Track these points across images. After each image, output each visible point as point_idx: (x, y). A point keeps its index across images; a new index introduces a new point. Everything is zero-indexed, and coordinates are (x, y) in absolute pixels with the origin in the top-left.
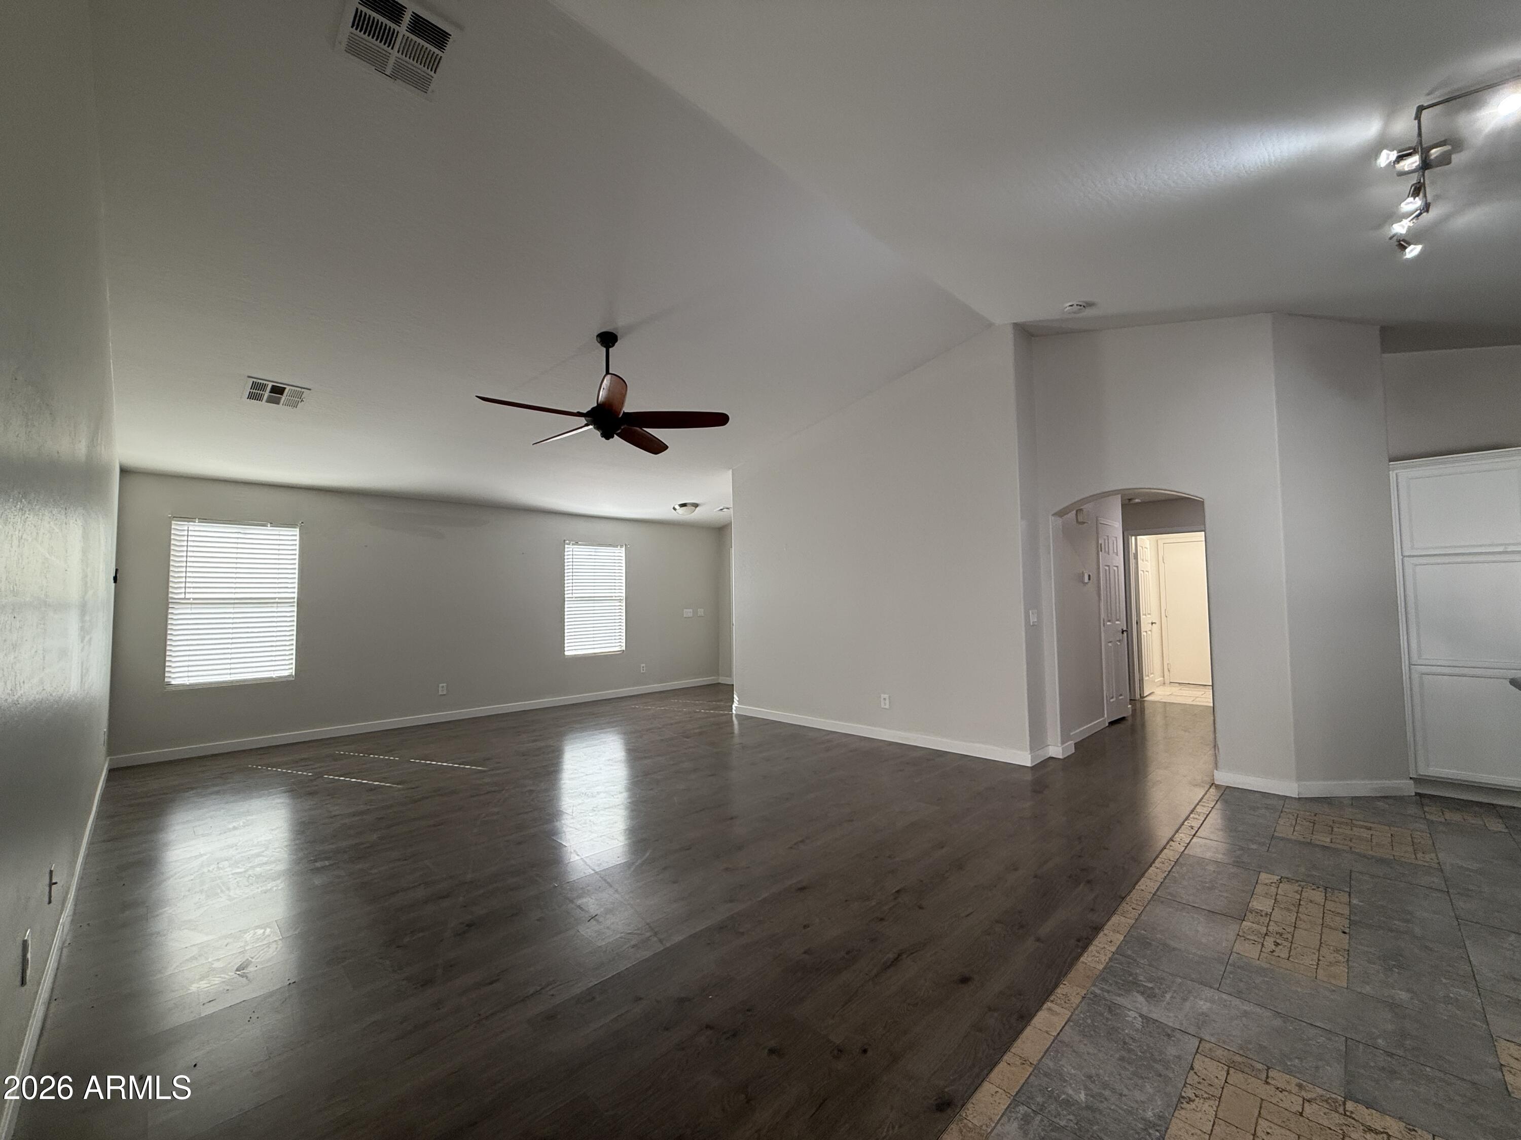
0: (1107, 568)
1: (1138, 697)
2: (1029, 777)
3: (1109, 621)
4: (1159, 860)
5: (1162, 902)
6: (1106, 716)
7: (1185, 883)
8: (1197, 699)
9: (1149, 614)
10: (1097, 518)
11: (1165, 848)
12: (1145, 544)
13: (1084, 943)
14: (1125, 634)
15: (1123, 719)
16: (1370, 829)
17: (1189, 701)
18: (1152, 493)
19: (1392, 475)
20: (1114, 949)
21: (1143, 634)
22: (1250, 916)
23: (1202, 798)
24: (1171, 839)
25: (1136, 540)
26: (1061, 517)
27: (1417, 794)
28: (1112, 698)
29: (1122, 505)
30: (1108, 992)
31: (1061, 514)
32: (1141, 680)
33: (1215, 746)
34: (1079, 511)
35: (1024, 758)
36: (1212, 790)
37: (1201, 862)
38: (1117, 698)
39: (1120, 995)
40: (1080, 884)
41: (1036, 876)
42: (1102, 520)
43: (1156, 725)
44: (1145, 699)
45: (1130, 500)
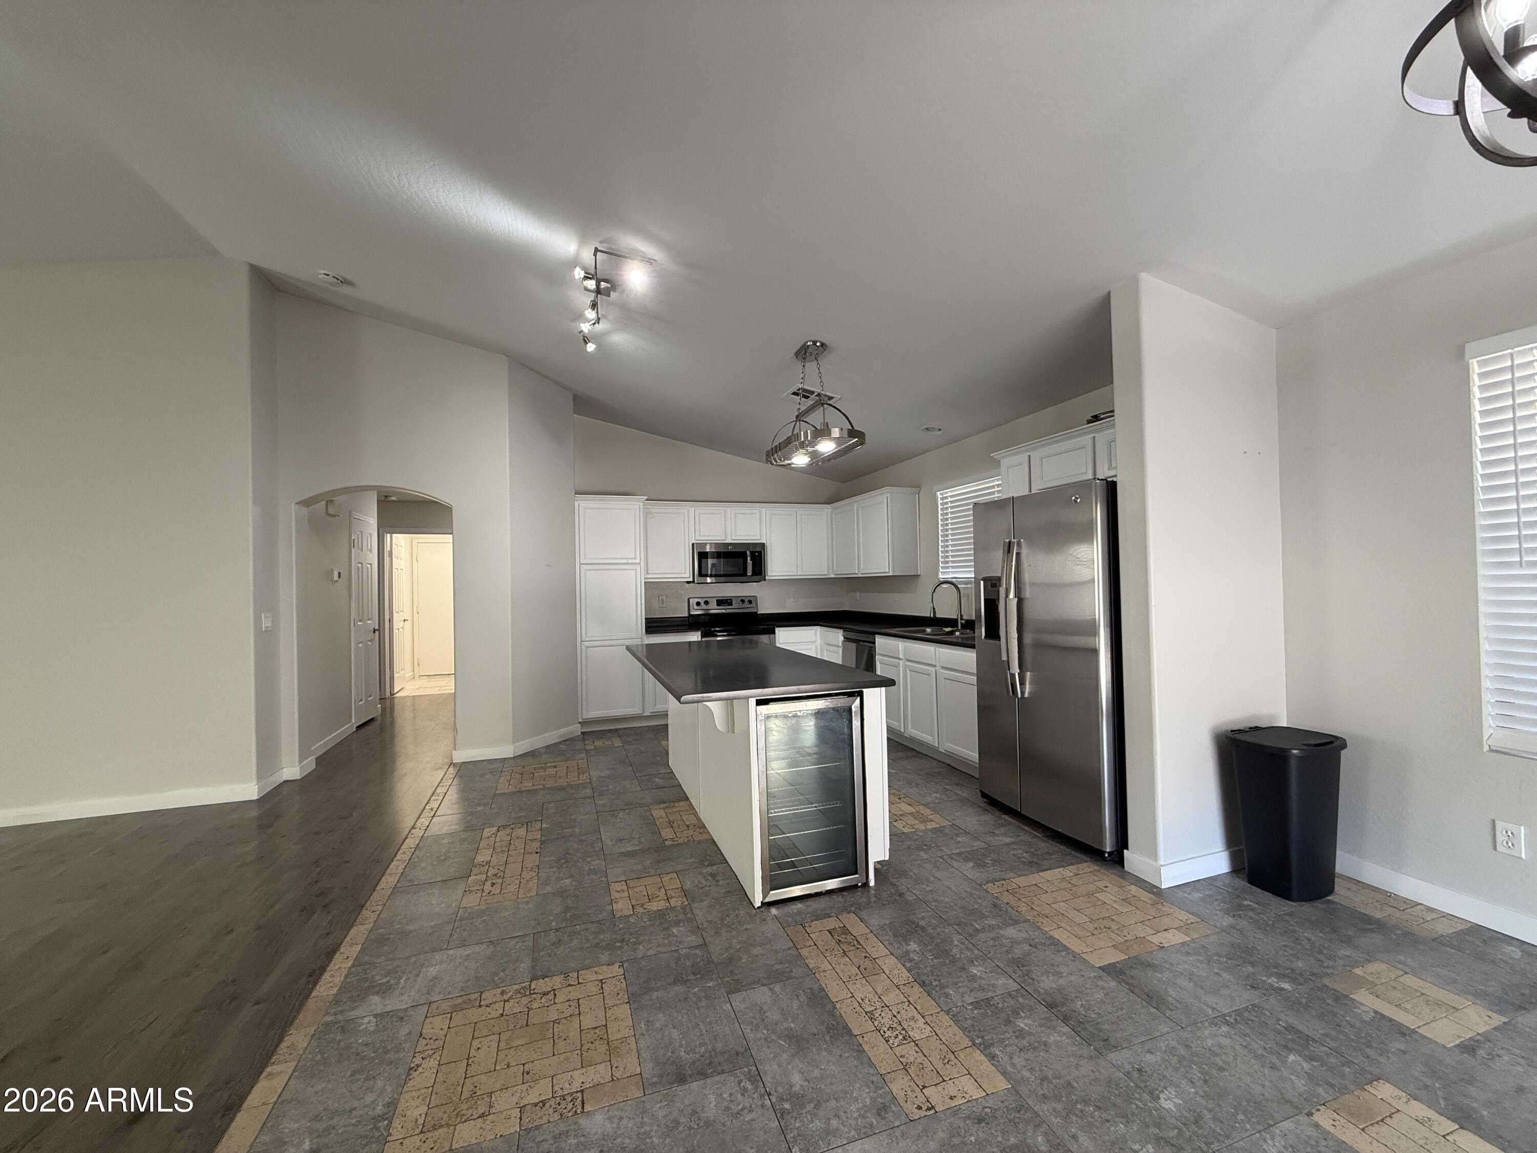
0: (360, 565)
1: (388, 694)
2: (254, 813)
3: (360, 621)
4: (401, 851)
5: (402, 892)
6: (353, 721)
7: (423, 865)
8: (443, 688)
9: (402, 611)
10: (350, 512)
11: (406, 838)
12: (400, 542)
13: (315, 975)
14: (377, 633)
15: (372, 720)
16: (556, 767)
17: (435, 691)
18: (405, 493)
19: (576, 503)
20: (349, 964)
21: (395, 631)
22: (475, 870)
23: (442, 779)
24: (413, 828)
25: (391, 537)
26: (308, 507)
27: (582, 733)
28: (361, 700)
29: (378, 501)
30: (342, 1012)
31: (307, 503)
32: (392, 678)
33: (455, 729)
34: (329, 502)
35: (249, 791)
36: (451, 769)
37: (438, 838)
38: (366, 700)
39: (353, 1009)
40: (314, 913)
41: (258, 929)
42: (356, 515)
43: (404, 719)
44: (397, 695)
45: (386, 497)
